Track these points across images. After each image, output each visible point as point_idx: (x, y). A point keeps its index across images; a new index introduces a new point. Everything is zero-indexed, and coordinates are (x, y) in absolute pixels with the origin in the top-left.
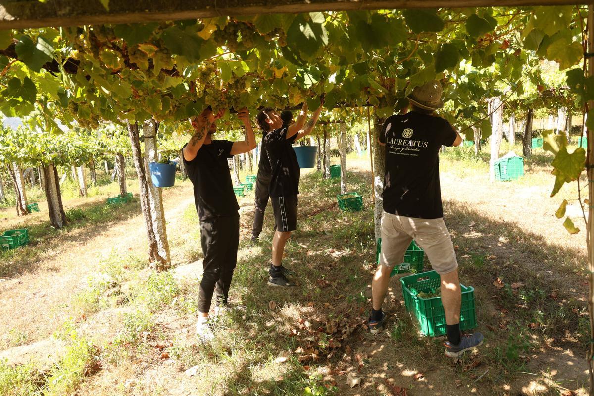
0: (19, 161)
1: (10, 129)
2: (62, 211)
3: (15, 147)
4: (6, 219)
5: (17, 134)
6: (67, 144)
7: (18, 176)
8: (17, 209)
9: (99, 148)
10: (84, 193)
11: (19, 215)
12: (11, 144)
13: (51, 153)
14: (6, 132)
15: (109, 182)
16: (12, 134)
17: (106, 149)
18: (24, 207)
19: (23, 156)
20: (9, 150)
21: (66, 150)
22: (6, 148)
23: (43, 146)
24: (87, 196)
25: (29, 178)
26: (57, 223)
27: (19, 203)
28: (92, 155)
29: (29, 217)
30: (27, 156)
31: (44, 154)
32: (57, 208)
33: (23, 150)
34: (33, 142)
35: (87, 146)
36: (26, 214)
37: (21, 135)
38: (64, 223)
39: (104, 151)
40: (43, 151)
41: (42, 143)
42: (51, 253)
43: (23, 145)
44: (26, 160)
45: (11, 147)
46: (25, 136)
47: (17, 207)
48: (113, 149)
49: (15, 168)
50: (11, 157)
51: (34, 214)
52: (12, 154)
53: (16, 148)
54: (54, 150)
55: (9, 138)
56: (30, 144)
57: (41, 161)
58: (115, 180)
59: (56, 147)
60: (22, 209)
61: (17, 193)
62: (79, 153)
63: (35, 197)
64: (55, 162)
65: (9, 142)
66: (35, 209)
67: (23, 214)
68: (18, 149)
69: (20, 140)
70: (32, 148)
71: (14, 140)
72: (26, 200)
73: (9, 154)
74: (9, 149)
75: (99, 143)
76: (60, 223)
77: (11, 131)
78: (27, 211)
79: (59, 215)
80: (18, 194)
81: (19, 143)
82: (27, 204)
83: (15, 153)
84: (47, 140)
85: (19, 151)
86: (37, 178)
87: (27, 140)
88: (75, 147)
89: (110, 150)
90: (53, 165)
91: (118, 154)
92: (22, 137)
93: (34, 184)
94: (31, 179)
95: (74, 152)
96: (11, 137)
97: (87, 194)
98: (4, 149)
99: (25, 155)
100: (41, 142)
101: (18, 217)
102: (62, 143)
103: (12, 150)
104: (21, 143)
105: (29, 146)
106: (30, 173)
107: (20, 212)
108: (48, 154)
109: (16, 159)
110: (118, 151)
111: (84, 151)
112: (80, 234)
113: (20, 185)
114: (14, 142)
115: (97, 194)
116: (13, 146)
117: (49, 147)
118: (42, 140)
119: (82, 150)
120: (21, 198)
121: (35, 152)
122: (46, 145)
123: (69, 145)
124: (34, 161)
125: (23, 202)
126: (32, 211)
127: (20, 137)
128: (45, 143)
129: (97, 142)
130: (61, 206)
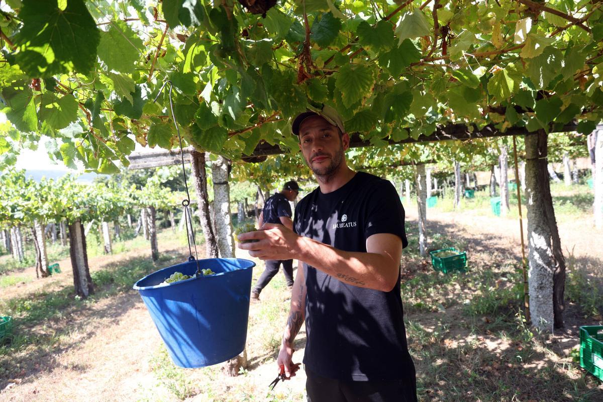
0: (40, 218)
1: (33, 181)
2: (88, 276)
3: (36, 202)
4: (24, 283)
5: (40, 185)
6: (96, 197)
7: (39, 233)
8: (37, 271)
9: (131, 200)
10: (109, 250)
11: (38, 277)
12: (33, 198)
13: (78, 208)
14: (27, 185)
15: (132, 236)
16: (34, 186)
17: (138, 202)
18: (44, 268)
19: (46, 212)
20: (29, 206)
21: (96, 204)
22: (27, 203)
23: (69, 200)
24: (112, 253)
25: (50, 233)
26: (82, 290)
27: (39, 264)
28: (123, 208)
29: (49, 280)
30: (51, 212)
31: (70, 210)
32: (83, 272)
33: (47, 205)
34: (57, 195)
35: (118, 199)
36: (46, 276)
37: (45, 187)
38: (91, 291)
39: (136, 204)
40: (69, 206)
41: (69, 196)
42: (75, 336)
43: (46, 199)
44: (48, 216)
45: (32, 201)
46: (50, 188)
47: (37, 268)
48: (146, 202)
49: (37, 225)
50: (32, 214)
51: (55, 277)
52: (33, 210)
53: (38, 202)
54: (81, 204)
55: (30, 192)
56: (54, 197)
57: (66, 217)
58: (141, 234)
59: (85, 200)
60: (42, 270)
61: (37, 253)
62: (109, 207)
63: (56, 255)
64: (82, 218)
65: (30, 196)
66: (56, 270)
67: (43, 276)
68: (40, 204)
69: (43, 193)
70: (57, 202)
71: (36, 193)
72: (46, 260)
73: (29, 210)
74: (29, 204)
75: (130, 196)
76: (85, 291)
77: (33, 183)
78: (47, 273)
79: (85, 280)
80: (39, 253)
81: (42, 197)
82: (47, 265)
83: (37, 208)
84: (74, 193)
85: (42, 207)
86: (59, 233)
87: (51, 193)
88: (106, 200)
89: (143, 203)
90: (80, 222)
91: (150, 208)
92: (46, 189)
93: (55, 240)
94: (53, 234)
95: (104, 207)
96: (33, 189)
97: (112, 251)
98: (23, 204)
99: (49, 211)
100: (67, 195)
101: (37, 280)
102: (90, 196)
103: (33, 206)
104: (45, 196)
105: (54, 200)
106: (52, 228)
107: (40, 274)
108: (75, 208)
109: (37, 216)
110: (150, 204)
111: (115, 204)
112: (110, 307)
113: (41, 244)
114: (36, 196)
115: (122, 251)
116: (35, 200)
117: (76, 201)
118: (69, 193)
119: (113, 203)
120: (42, 258)
121: (60, 207)
122: (73, 198)
123: (99, 198)
124: (58, 217)
125: (44, 263)
126: (54, 272)
127: (44, 190)
128: (72, 196)
129: (129, 194)
130: (87, 270)
